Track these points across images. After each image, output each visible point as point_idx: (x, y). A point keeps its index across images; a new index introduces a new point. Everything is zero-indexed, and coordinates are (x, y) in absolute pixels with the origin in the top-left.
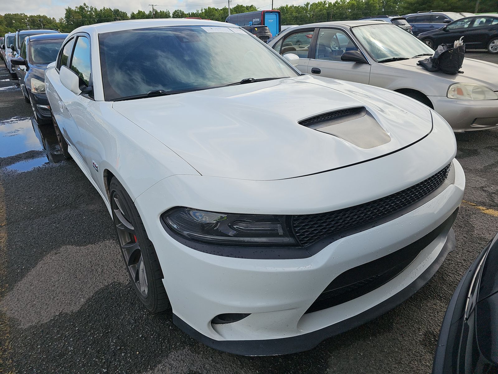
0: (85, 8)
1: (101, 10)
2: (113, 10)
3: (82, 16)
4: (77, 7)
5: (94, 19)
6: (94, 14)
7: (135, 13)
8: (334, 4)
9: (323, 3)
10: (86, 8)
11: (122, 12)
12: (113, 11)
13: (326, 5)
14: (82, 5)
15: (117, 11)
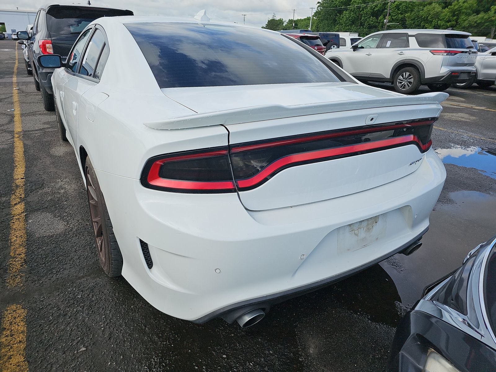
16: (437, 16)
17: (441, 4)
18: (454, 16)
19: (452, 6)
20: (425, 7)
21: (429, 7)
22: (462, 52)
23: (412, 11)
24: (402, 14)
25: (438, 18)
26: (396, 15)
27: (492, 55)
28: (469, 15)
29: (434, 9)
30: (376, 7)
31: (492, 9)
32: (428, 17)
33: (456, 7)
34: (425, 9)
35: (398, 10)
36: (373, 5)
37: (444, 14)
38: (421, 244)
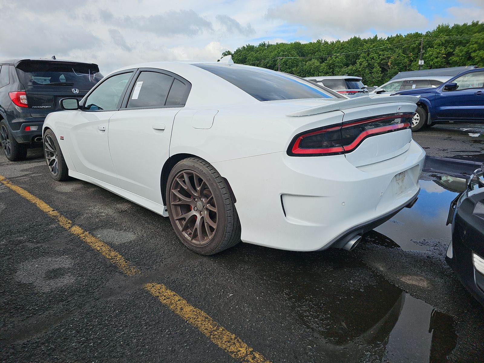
16: (317, 68)
17: (319, 60)
18: (330, 68)
19: (328, 61)
20: (307, 62)
21: (310, 62)
22: (359, 92)
23: (297, 66)
24: (290, 69)
25: (319, 71)
26: (285, 69)
27: (377, 94)
28: (341, 67)
29: (314, 63)
30: (268, 63)
31: (357, 63)
32: (310, 70)
33: (330, 62)
34: (307, 64)
35: (286, 65)
36: (265, 62)
37: (322, 67)
38: (418, 198)
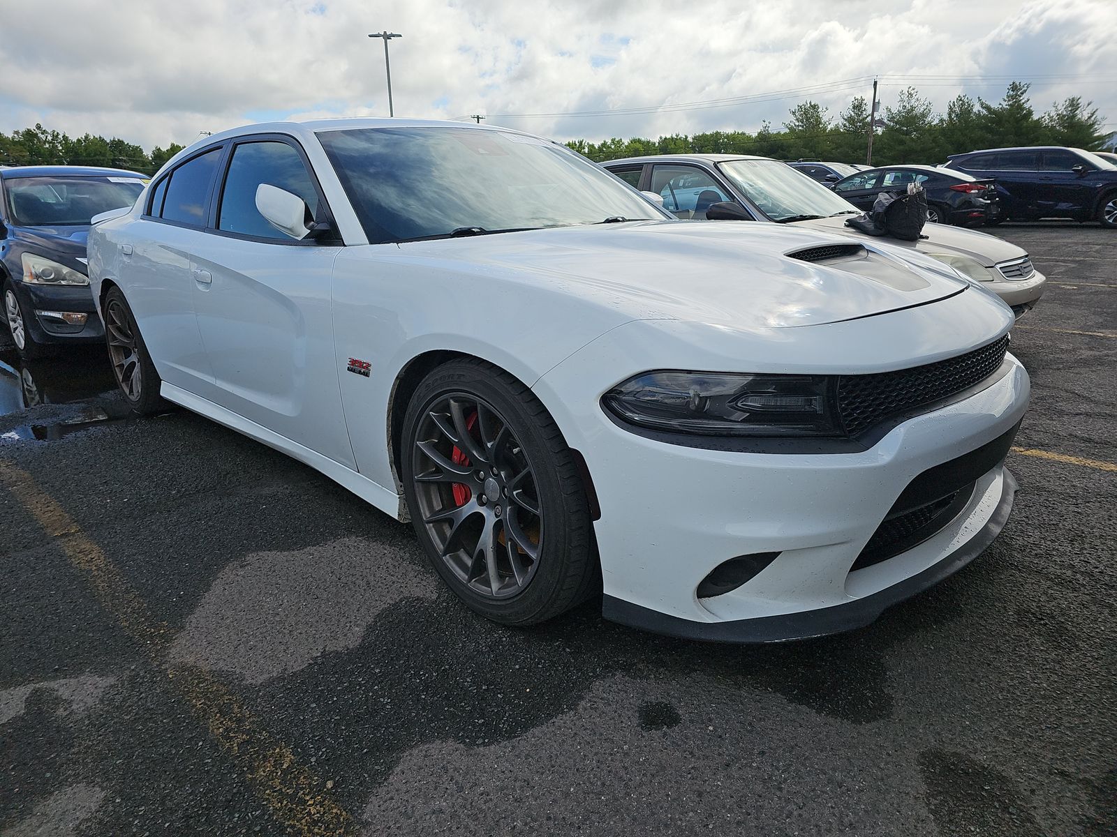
0: (40, 135)
1: (78, 140)
2: (108, 141)
3: (31, 151)
4: (17, 132)
5: (60, 159)
6: (60, 148)
7: (164, 149)
8: (599, 147)
9: (578, 144)
10: (42, 134)
11: (130, 146)
12: (108, 144)
13: (584, 148)
14: (33, 128)
15: (118, 145)
